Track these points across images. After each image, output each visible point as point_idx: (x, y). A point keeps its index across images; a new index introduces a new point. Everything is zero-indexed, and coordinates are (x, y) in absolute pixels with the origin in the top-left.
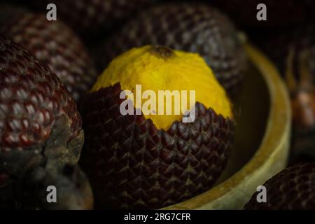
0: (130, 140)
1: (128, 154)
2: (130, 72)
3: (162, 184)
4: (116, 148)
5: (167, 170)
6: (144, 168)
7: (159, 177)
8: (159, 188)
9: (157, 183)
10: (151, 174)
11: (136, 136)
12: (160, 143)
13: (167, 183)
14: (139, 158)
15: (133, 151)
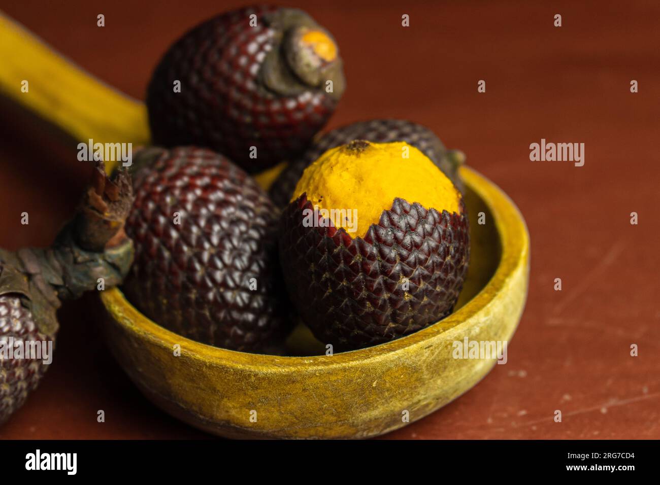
0: (325, 257)
1: (326, 275)
2: (317, 177)
3: (374, 303)
4: (313, 270)
5: (375, 285)
6: (348, 288)
7: (368, 296)
8: (372, 309)
9: (368, 304)
10: (358, 294)
11: (331, 252)
12: (359, 254)
13: (380, 302)
14: (340, 277)
15: (331, 270)
